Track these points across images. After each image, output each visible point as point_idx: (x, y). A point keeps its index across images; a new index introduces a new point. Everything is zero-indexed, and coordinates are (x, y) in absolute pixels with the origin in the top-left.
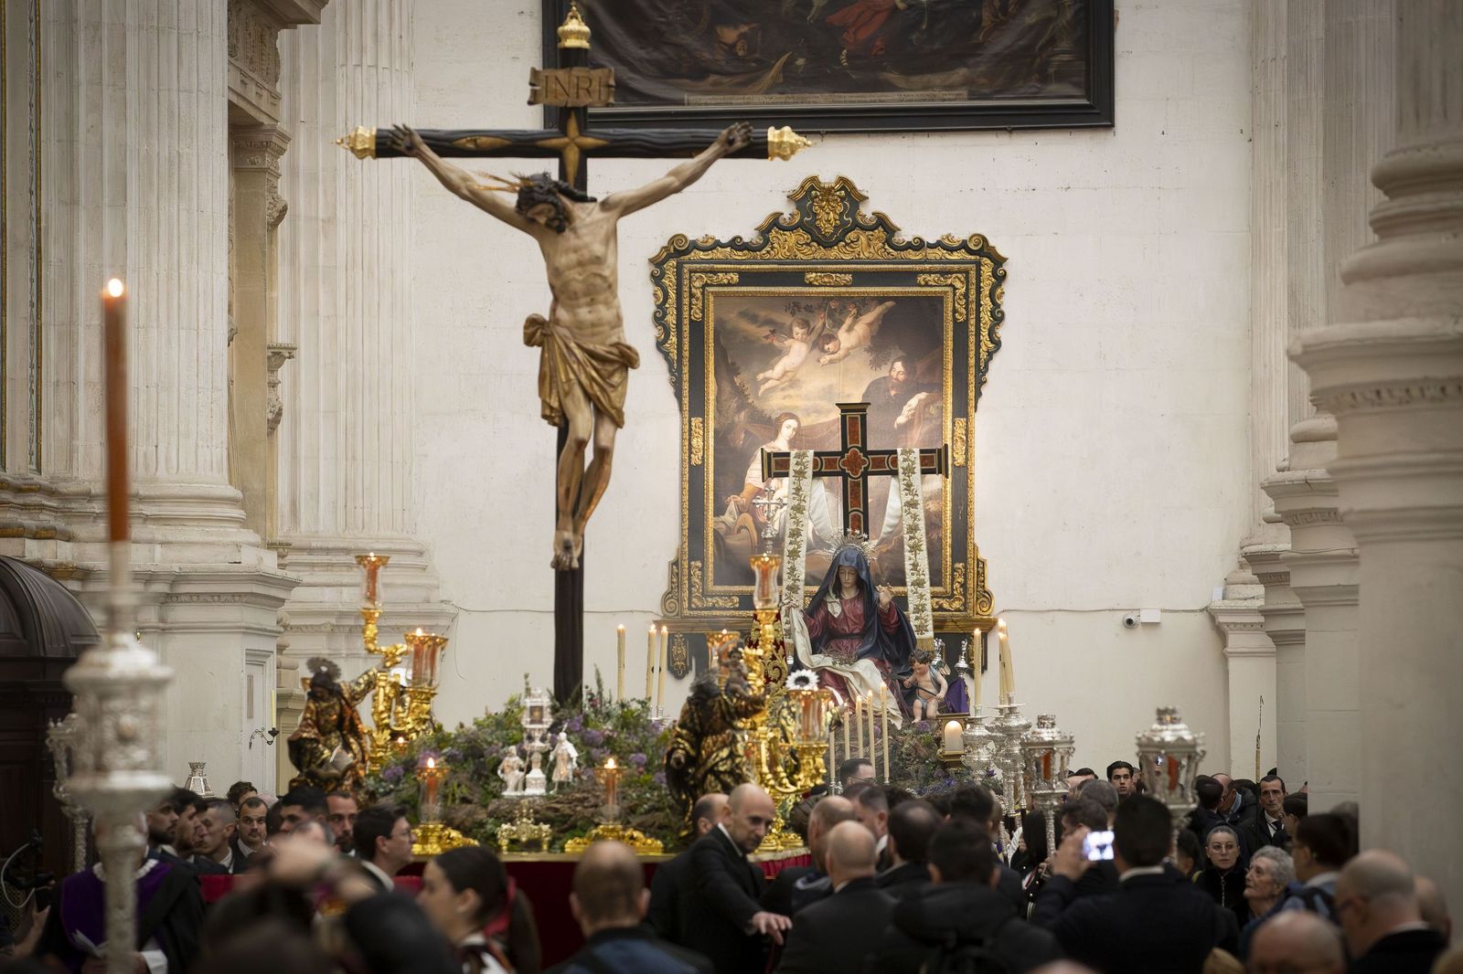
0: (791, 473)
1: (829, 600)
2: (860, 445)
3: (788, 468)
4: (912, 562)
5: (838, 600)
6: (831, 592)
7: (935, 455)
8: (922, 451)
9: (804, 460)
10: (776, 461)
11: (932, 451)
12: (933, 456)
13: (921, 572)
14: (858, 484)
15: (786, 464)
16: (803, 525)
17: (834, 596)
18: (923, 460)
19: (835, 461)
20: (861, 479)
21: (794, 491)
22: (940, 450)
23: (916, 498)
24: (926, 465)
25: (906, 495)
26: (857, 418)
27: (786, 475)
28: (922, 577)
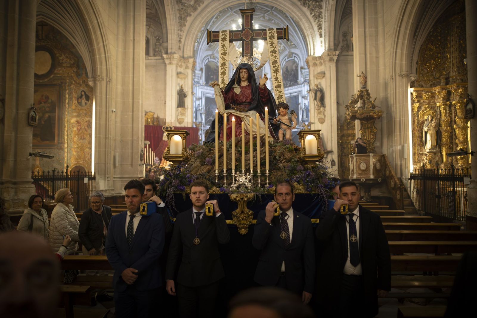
0: (220, 39)
1: (234, 86)
2: (250, 27)
3: (219, 38)
4: (275, 77)
5: (239, 86)
6: (236, 83)
7: (283, 31)
8: (277, 29)
9: (225, 33)
10: (213, 35)
11: (282, 29)
12: (282, 31)
13: (279, 82)
14: (249, 44)
15: (218, 36)
16: (226, 61)
17: (237, 85)
18: (278, 33)
19: (239, 34)
20: (250, 42)
21: (222, 47)
22: (285, 29)
23: (275, 49)
24: (279, 35)
25: (271, 48)
26: (249, 16)
27: (218, 41)
28: (280, 84)
